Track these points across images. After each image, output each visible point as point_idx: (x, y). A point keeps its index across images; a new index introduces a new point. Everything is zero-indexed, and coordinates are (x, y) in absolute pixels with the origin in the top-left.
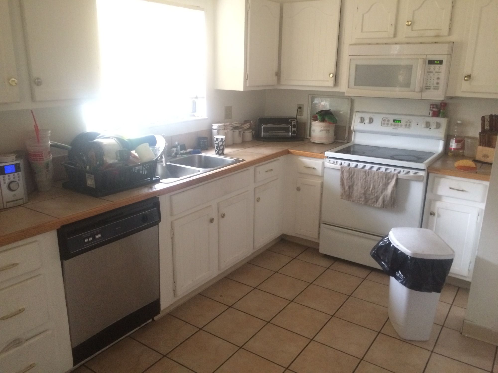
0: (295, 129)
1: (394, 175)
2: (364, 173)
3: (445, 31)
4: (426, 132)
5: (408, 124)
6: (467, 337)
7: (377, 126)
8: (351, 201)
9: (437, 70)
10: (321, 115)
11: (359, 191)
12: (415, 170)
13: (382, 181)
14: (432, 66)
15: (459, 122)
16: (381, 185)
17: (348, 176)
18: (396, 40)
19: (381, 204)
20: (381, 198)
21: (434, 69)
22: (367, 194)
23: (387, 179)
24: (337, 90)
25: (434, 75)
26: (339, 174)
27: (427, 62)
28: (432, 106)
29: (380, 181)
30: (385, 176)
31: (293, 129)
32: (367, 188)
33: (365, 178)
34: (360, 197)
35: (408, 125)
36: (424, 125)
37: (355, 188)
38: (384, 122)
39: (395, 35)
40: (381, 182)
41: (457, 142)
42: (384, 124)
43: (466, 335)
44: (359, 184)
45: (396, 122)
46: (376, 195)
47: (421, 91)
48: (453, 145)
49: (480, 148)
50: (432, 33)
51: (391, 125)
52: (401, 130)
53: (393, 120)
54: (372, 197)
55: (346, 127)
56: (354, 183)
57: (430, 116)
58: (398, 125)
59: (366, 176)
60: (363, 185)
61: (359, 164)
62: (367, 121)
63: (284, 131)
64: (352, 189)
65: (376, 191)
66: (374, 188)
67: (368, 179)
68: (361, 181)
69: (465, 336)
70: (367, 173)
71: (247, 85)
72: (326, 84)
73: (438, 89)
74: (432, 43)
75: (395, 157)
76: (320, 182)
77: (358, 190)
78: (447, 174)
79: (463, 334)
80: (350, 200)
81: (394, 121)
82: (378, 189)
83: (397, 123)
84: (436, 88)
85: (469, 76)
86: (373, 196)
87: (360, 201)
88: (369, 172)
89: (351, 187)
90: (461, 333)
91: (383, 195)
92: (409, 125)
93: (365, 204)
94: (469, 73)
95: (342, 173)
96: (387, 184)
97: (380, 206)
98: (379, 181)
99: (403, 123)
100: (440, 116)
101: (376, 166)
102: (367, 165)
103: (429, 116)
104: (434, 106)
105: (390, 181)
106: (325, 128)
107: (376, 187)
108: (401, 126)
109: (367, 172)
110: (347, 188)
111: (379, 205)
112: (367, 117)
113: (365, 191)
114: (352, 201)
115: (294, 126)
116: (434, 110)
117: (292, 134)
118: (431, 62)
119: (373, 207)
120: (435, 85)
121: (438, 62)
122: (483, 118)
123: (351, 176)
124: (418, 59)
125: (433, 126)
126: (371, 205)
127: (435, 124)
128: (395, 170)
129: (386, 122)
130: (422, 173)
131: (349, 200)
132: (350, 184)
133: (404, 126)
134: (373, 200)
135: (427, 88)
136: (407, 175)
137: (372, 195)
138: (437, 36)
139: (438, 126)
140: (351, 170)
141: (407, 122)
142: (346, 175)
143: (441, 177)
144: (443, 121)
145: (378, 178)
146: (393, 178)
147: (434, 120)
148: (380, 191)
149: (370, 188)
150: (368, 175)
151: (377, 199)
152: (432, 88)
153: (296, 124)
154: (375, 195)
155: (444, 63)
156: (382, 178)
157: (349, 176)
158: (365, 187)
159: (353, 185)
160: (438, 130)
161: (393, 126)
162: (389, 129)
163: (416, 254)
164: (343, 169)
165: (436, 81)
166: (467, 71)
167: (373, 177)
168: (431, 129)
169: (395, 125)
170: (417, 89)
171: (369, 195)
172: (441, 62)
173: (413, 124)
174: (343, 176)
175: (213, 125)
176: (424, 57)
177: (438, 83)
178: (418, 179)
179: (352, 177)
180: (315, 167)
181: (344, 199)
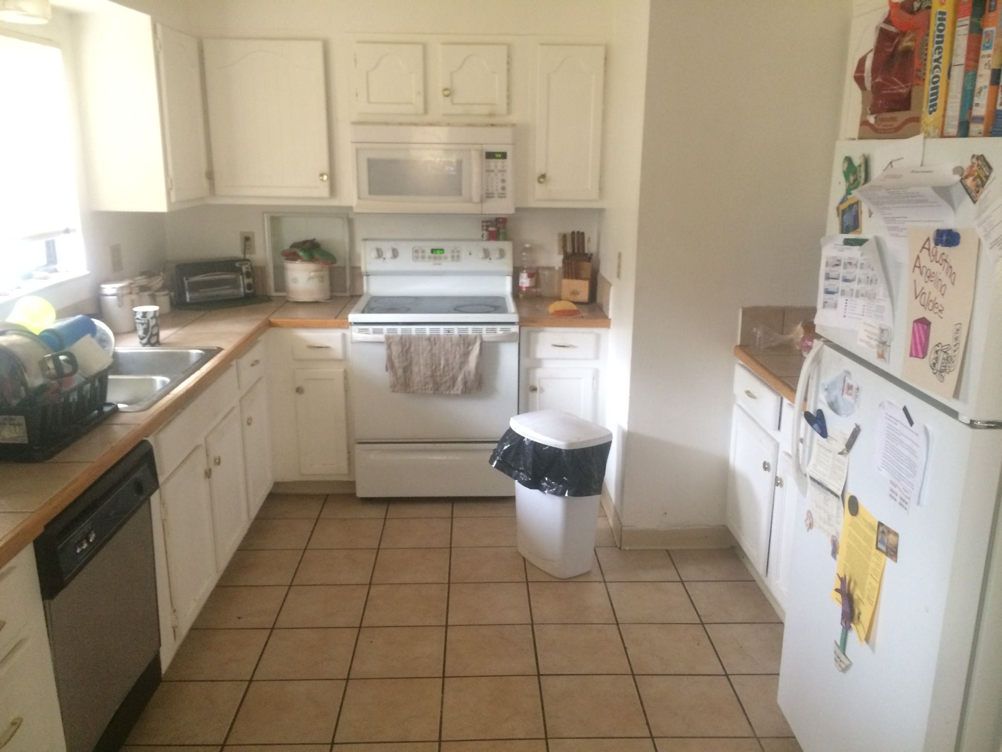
0: (250, 281)
1: (476, 338)
2: (428, 342)
3: (502, 108)
4: (485, 265)
5: (456, 254)
6: (630, 550)
7: (405, 262)
8: (409, 393)
9: (499, 168)
10: (305, 251)
11: (422, 374)
12: (502, 325)
13: (458, 349)
14: (492, 163)
15: (527, 246)
16: (458, 356)
17: (400, 350)
18: (428, 118)
19: (461, 388)
20: (460, 379)
21: (496, 166)
22: (437, 376)
23: (466, 346)
24: (335, 203)
25: (496, 175)
26: (382, 351)
27: (484, 155)
28: (485, 224)
29: (456, 351)
30: (462, 342)
31: (247, 281)
32: (436, 367)
33: (431, 350)
34: (426, 384)
35: (456, 257)
36: (481, 255)
37: (415, 369)
38: (418, 254)
39: (426, 111)
40: (457, 353)
41: (530, 276)
42: (417, 258)
43: (627, 549)
44: (422, 361)
45: (436, 253)
46: (451, 375)
47: (482, 201)
48: (525, 281)
49: (565, 282)
50: (485, 110)
51: (430, 258)
52: (447, 265)
53: (430, 250)
54: (445, 379)
55: (344, 268)
56: (411, 362)
57: (485, 239)
58: (440, 258)
59: (431, 345)
60: (429, 362)
61: (413, 328)
62: (388, 254)
63: (230, 287)
64: (409, 372)
65: (451, 368)
66: (447, 364)
67: (436, 350)
68: (425, 355)
69: (625, 550)
70: (432, 340)
71: (173, 200)
72: (315, 193)
73: (504, 197)
74: (487, 125)
75: (463, 309)
76: (342, 370)
77: (420, 371)
78: (546, 326)
79: (622, 548)
80: (408, 391)
81: (433, 251)
82: (454, 364)
83: (438, 254)
84: (502, 195)
85: (543, 176)
86: (447, 378)
87: (425, 389)
88: (436, 339)
89: (407, 369)
90: (620, 548)
91: (463, 372)
92: (458, 257)
93: (435, 393)
94: (543, 172)
95: (389, 347)
96: (466, 354)
97: (459, 392)
98: (454, 350)
99: (448, 253)
100: (501, 238)
101: (442, 328)
102: (428, 328)
103: (483, 240)
104: (489, 224)
105: (470, 348)
106: (317, 273)
107: (450, 362)
108: (446, 258)
109: (433, 338)
110: (400, 372)
111: (457, 390)
112: (387, 247)
113: (433, 372)
114: (413, 393)
115: (248, 275)
116: (491, 229)
117: (247, 291)
118: (490, 155)
119: (449, 396)
120: (500, 191)
121: (500, 156)
122: (564, 237)
123: (405, 349)
124: (470, 150)
125: (495, 255)
126: (444, 393)
127: (498, 252)
128: (474, 331)
129: (420, 254)
130: (515, 329)
131: (406, 392)
132: (405, 364)
133: (449, 259)
134: (448, 384)
135: (489, 196)
136: (493, 335)
137: (446, 376)
138: (491, 115)
139: (502, 254)
140: (404, 340)
141: (453, 252)
142: (396, 350)
143: (538, 332)
144: (507, 246)
145: (452, 345)
146: (475, 342)
147: (494, 245)
148: (458, 366)
149: (440, 364)
150: (435, 344)
151: (454, 379)
152: (496, 195)
153: (250, 270)
154: (449, 374)
155: (509, 155)
156: (458, 344)
157: (402, 349)
158: (433, 365)
159: (410, 364)
160: (503, 261)
161: (432, 260)
162: (427, 265)
163: (572, 444)
164: (390, 341)
165: (500, 185)
166: (539, 169)
167: (444, 345)
168: (492, 260)
169: (435, 258)
170: (476, 198)
171: (441, 376)
172: (504, 156)
173: (464, 254)
174: (391, 352)
175: (103, 286)
176: (479, 147)
177: (503, 188)
178: (509, 338)
179: (407, 352)
180: (328, 345)
181: (397, 392)
